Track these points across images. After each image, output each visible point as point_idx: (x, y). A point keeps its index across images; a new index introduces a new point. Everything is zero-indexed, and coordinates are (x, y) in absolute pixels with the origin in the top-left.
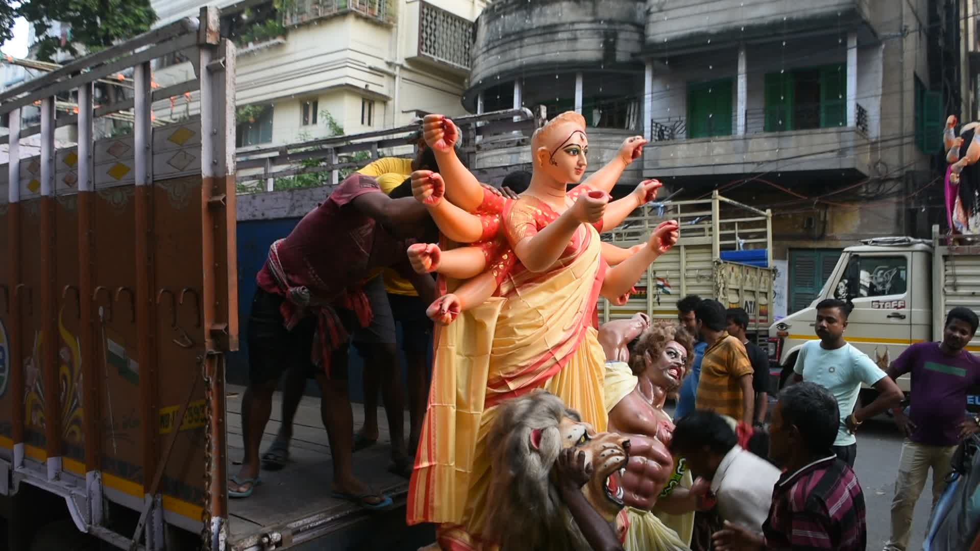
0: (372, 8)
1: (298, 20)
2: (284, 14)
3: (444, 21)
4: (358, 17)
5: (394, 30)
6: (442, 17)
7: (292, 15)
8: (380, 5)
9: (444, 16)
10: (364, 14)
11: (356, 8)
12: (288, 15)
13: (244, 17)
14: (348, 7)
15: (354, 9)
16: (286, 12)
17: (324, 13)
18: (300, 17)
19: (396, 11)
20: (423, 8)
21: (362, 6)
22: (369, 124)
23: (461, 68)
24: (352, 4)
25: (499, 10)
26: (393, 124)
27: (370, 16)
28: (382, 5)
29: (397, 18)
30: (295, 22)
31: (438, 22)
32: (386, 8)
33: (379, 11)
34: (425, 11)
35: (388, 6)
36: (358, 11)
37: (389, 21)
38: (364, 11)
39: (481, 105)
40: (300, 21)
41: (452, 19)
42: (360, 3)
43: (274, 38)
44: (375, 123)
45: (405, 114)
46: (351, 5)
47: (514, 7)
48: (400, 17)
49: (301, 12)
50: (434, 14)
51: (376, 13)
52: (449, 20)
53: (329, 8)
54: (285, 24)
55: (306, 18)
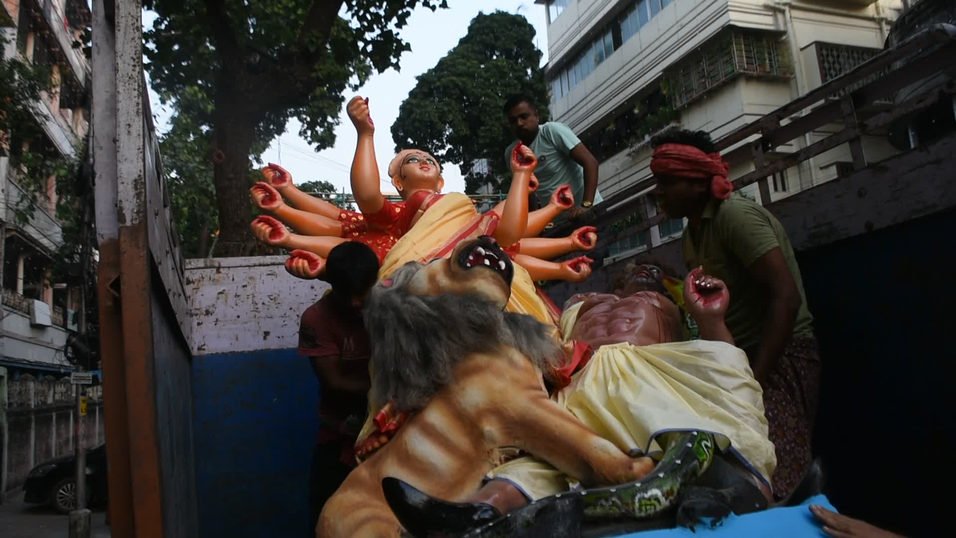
0: (762, 65)
1: (687, 99)
2: (673, 97)
3: (848, 58)
4: (749, 79)
5: (792, 82)
6: (846, 55)
7: (680, 97)
8: (770, 60)
9: (848, 52)
10: (755, 73)
11: (744, 69)
12: (677, 97)
13: (636, 111)
14: (735, 71)
15: (742, 71)
16: (674, 95)
17: (712, 85)
18: (689, 96)
19: (790, 61)
20: (821, 50)
21: (750, 66)
22: (784, 189)
23: (881, 104)
24: (739, 66)
25: (911, 20)
26: (812, 181)
27: (761, 74)
28: (773, 59)
29: (794, 69)
30: (685, 102)
31: (841, 60)
32: (778, 61)
33: (771, 66)
34: (824, 52)
35: (780, 58)
36: (746, 72)
37: (784, 73)
38: (754, 71)
39: (913, 136)
40: (690, 100)
41: (858, 53)
42: (747, 64)
43: (668, 124)
44: (791, 186)
45: (824, 170)
46: (738, 68)
47: (930, 10)
48: (797, 66)
49: (689, 91)
50: (835, 53)
51: (768, 69)
52: (856, 55)
53: (717, 78)
54: (675, 106)
55: (695, 95)
